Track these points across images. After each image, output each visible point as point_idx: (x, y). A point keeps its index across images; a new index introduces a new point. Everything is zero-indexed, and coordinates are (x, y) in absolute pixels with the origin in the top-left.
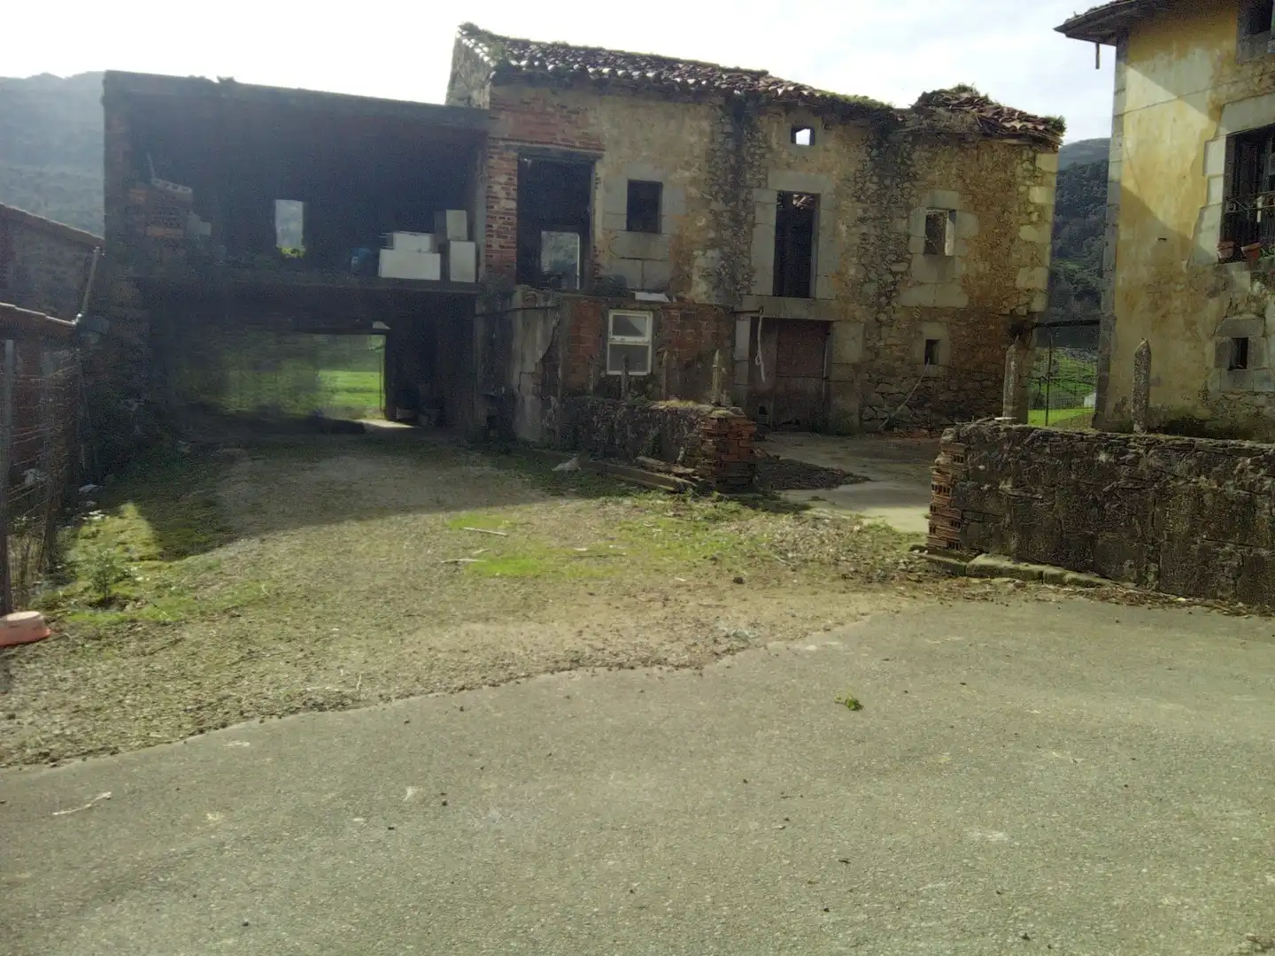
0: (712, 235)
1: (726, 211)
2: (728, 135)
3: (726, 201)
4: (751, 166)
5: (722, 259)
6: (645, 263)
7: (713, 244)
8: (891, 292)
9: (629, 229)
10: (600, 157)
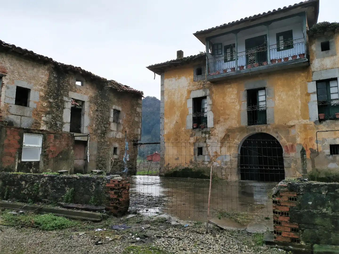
0: (49, 110)
1: (54, 102)
2: (55, 77)
3: (54, 99)
4: (63, 89)
5: (52, 118)
6: (22, 117)
7: (48, 113)
8: (105, 133)
9: (16, 104)
10: (5, 76)
